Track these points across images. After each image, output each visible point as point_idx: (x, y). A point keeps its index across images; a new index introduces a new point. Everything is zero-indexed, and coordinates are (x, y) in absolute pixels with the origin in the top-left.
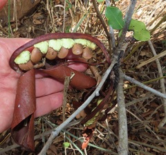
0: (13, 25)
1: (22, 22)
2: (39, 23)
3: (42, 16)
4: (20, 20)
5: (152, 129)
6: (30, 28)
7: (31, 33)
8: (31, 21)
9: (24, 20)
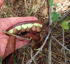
0: (11, 4)
1: (15, 3)
2: (21, 4)
3: (22, 2)
4: (14, 2)
5: (56, 46)
6: (18, 6)
7: (18, 8)
8: (18, 3)
9: (16, 3)
